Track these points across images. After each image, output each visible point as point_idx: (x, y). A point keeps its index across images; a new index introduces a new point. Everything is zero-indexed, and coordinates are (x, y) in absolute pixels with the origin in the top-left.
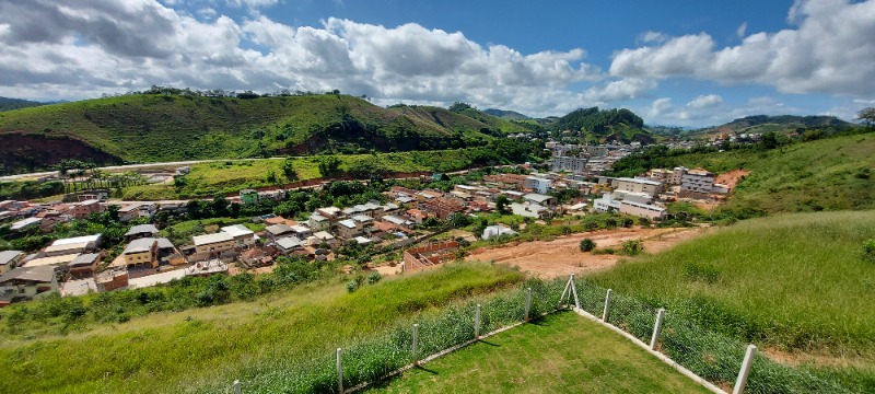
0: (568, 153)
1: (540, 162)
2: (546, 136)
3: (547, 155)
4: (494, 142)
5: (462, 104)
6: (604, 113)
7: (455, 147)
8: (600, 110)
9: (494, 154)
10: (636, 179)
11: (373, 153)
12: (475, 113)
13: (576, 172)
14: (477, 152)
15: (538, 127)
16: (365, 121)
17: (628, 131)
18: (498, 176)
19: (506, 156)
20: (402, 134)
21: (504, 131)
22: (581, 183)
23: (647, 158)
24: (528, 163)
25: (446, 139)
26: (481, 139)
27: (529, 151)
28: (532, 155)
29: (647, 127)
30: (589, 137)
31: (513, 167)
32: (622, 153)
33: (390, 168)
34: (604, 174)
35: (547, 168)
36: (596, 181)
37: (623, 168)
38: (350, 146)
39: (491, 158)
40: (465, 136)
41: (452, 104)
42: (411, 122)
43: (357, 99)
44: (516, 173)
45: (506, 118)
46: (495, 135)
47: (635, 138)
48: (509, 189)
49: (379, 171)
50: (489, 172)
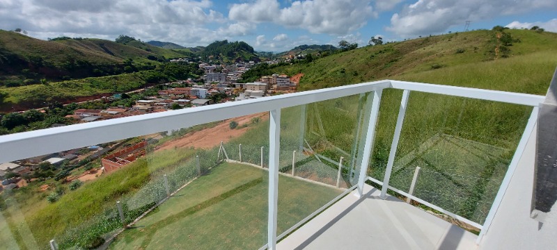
0: (214, 70)
1: (198, 78)
2: (199, 60)
3: (202, 73)
4: (161, 66)
5: (127, 37)
6: (232, 44)
7: (128, 71)
8: (229, 42)
9: (163, 75)
10: (255, 83)
11: (44, 83)
12: (139, 44)
13: (222, 82)
14: (148, 74)
15: (191, 54)
17: (247, 56)
18: (170, 90)
19: (172, 75)
20: (72, 63)
21: (167, 57)
22: (226, 88)
23: (259, 71)
24: (189, 79)
25: (118, 66)
26: (149, 64)
27: (188, 71)
28: (191, 73)
29: (256, 52)
30: (225, 59)
31: (180, 82)
32: (244, 70)
33: (67, 93)
34: (238, 82)
35: (203, 82)
36: (234, 86)
37: (247, 77)
38: (14, 78)
39: (161, 78)
40: (136, 63)
41: (118, 37)
42: (80, 53)
43: (10, 33)
44: (183, 87)
45: (165, 48)
46: (160, 61)
47: (251, 59)
48: (180, 98)
49: (55, 98)
50: (161, 88)
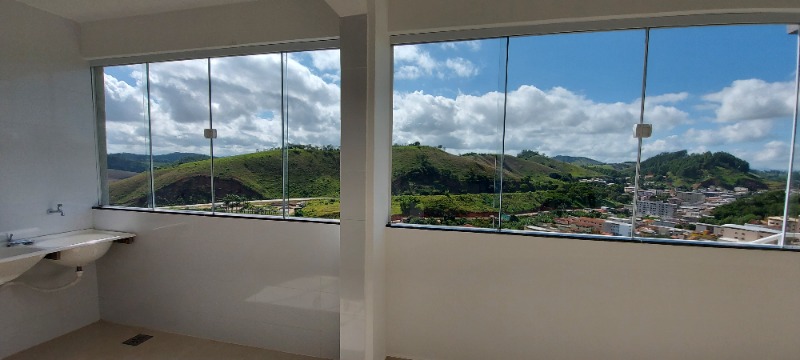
0: (653, 198)
1: (618, 207)
2: (625, 181)
3: (628, 199)
4: (564, 187)
5: (530, 152)
6: (697, 157)
7: (524, 190)
8: (689, 153)
9: (565, 197)
10: (746, 227)
11: (447, 195)
12: (543, 159)
13: (664, 218)
14: (546, 195)
15: (614, 172)
16: (440, 167)
17: (730, 177)
18: (571, 218)
19: (578, 200)
20: (473, 178)
21: (575, 175)
22: (672, 229)
23: (759, 204)
24: (605, 208)
25: (515, 183)
26: (551, 183)
27: (605, 196)
28: (608, 199)
29: (755, 171)
30: (678, 182)
31: (587, 211)
32: (724, 198)
33: (462, 207)
34: (703, 220)
35: (627, 214)
36: (693, 228)
37: (726, 215)
38: (427, 188)
39: (562, 201)
40: (534, 181)
41: (520, 152)
42: (482, 168)
43: (434, 149)
44: (592, 217)
45: (577, 164)
46: (565, 180)
47: (739, 183)
48: (584, 232)
49: (451, 210)
50: (560, 214)
